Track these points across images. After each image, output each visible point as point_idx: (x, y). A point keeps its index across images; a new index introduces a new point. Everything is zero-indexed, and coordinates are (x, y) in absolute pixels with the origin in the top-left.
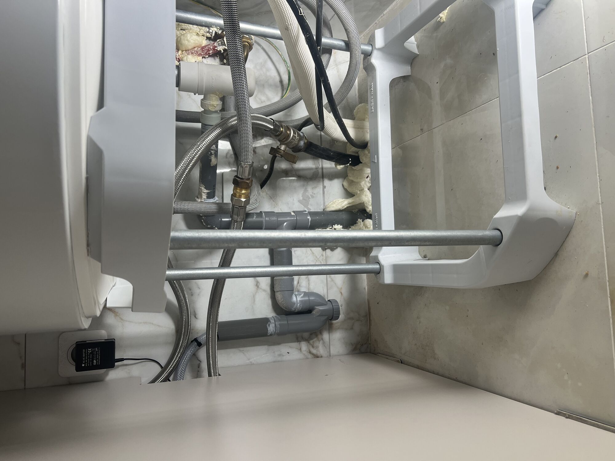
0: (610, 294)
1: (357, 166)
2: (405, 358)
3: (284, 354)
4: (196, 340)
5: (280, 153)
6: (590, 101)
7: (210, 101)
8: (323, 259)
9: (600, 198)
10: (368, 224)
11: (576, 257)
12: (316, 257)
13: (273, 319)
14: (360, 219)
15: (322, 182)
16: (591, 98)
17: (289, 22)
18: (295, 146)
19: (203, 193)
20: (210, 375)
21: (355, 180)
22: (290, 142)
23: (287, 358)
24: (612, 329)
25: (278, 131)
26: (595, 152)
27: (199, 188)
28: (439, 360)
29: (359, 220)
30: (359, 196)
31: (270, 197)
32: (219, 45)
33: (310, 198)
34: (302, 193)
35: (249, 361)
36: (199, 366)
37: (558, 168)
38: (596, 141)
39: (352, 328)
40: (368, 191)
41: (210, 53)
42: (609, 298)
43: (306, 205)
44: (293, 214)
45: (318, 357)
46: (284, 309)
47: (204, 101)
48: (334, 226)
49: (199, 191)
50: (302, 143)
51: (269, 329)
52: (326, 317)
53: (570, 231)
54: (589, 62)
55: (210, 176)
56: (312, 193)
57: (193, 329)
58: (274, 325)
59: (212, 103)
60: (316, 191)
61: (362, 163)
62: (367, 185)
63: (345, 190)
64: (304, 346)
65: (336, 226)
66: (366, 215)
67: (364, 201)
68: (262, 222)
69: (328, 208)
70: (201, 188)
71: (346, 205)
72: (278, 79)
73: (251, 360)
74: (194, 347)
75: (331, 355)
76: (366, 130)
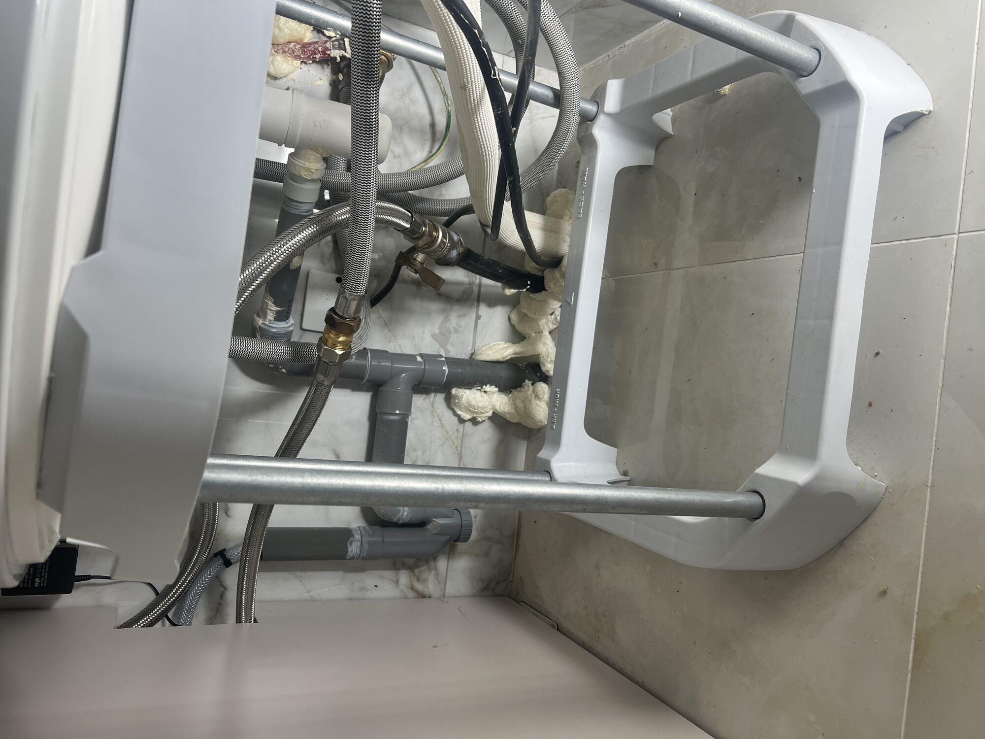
0: (916, 635)
1: (539, 294)
2: (565, 624)
3: (369, 588)
4: (222, 554)
5: (414, 267)
6: (946, 313)
7: (306, 161)
8: (458, 436)
9: (930, 476)
10: (541, 392)
11: (872, 558)
12: (447, 433)
13: (359, 532)
14: (529, 381)
15: (475, 308)
16: (948, 308)
17: (469, 79)
18: (441, 257)
19: (269, 311)
20: (239, 620)
21: (530, 315)
22: (435, 252)
23: (373, 594)
24: (907, 690)
25: (418, 233)
26: (938, 401)
27: (264, 301)
28: (619, 645)
29: (527, 381)
30: (534, 344)
31: (384, 323)
32: (334, 48)
33: (451, 333)
34: (440, 322)
35: (308, 594)
36: (222, 596)
37: (870, 405)
38: (943, 383)
39: (486, 555)
40: (549, 336)
41: (315, 58)
42: (913, 641)
43: (443, 345)
44: (419, 359)
45: (424, 597)
46: (381, 516)
47: (293, 158)
48: (484, 386)
49: (262, 306)
50: (454, 253)
51: (349, 550)
52: (448, 537)
53: (871, 514)
54: (957, 249)
55: (285, 285)
56: (457, 324)
57: (219, 534)
58: (359, 543)
59: (308, 165)
60: (463, 322)
61: (546, 290)
62: (548, 326)
63: (512, 326)
64: (404, 577)
65: (488, 388)
66: (539, 374)
67: (541, 353)
68: (364, 367)
69: (480, 355)
70: (267, 301)
71: (509, 355)
72: (428, 119)
73: (311, 594)
74: (217, 567)
75: (447, 594)
76: (562, 236)
